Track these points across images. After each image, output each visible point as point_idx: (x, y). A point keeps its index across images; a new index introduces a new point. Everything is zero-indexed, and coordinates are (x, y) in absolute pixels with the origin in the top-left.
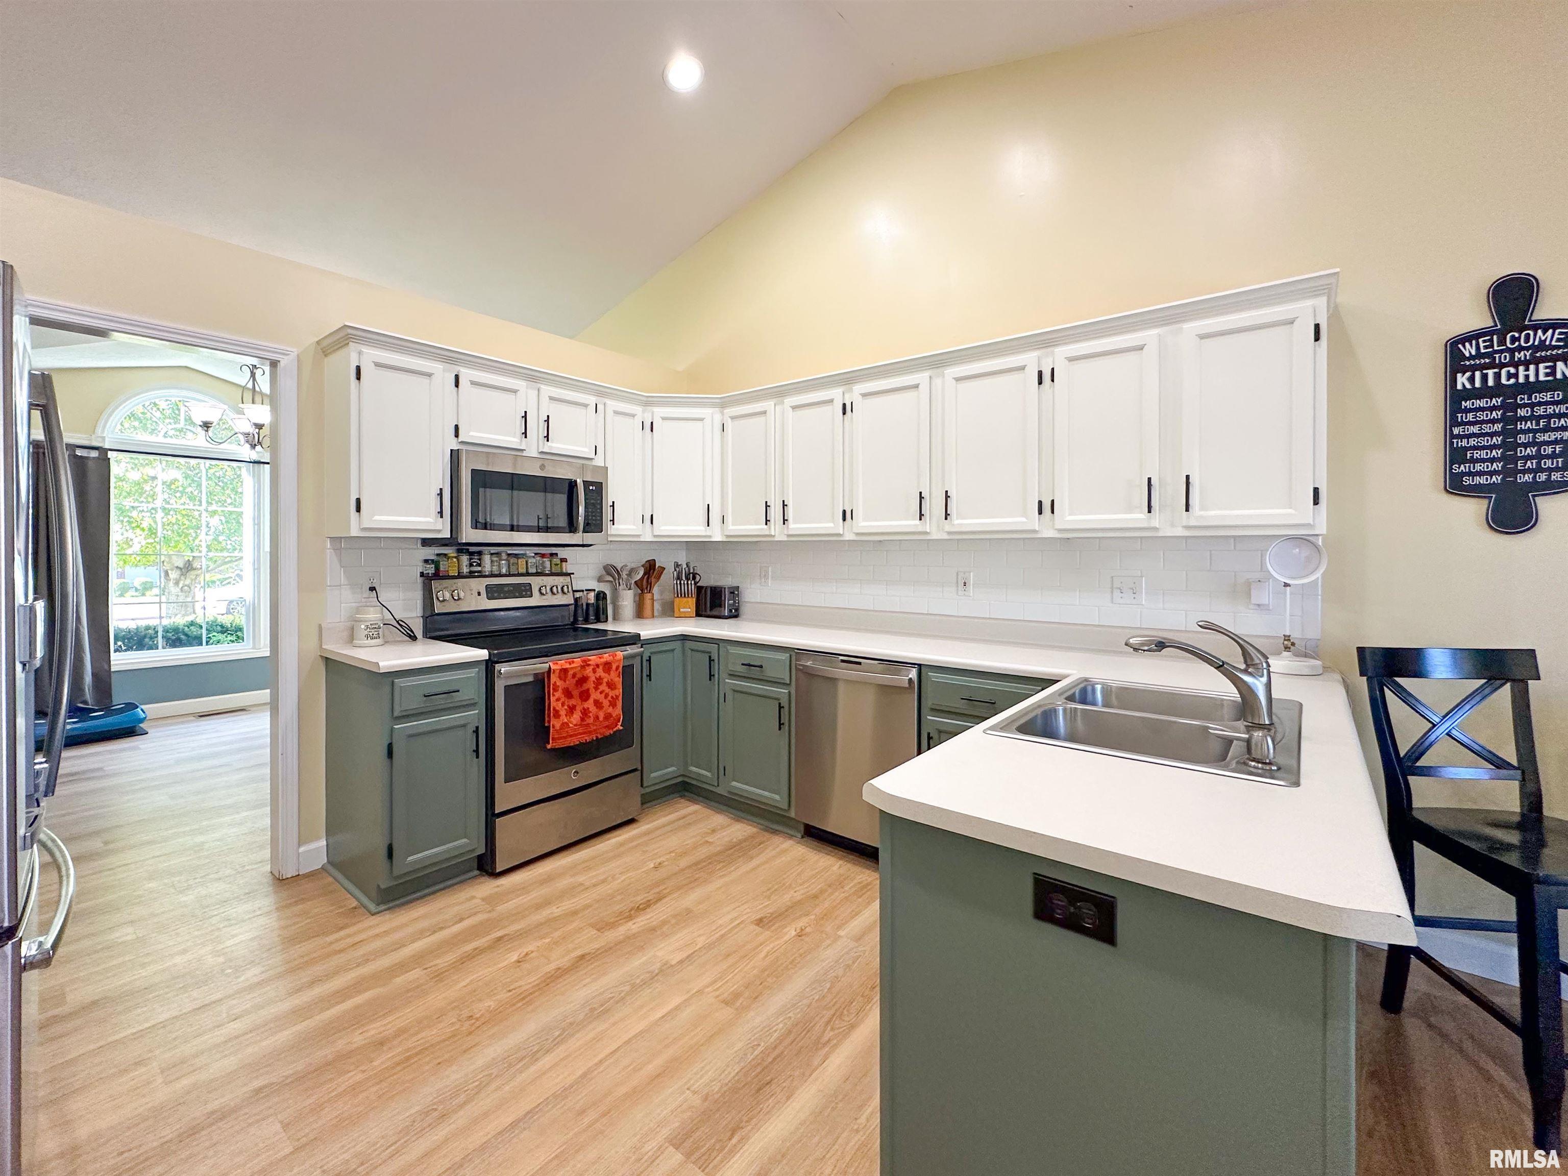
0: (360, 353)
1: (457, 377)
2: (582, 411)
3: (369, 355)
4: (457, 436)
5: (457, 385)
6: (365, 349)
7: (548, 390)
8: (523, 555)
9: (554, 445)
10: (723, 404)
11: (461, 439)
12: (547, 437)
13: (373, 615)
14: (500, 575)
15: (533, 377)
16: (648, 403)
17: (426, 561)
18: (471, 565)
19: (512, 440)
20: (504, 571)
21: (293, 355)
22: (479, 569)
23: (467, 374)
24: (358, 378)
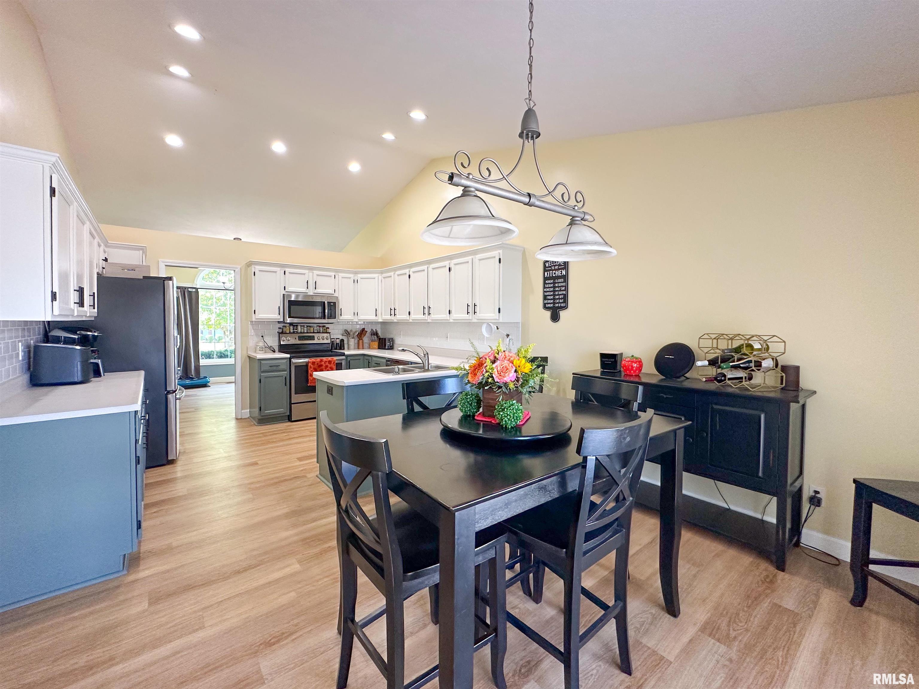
0: (255, 268)
1: (285, 271)
2: (329, 278)
3: (258, 268)
4: (285, 289)
5: (285, 274)
6: (256, 267)
7: (316, 272)
8: (312, 327)
9: (319, 290)
10: (382, 273)
11: (286, 290)
12: (316, 288)
13: (261, 344)
14: (304, 333)
15: (311, 269)
16: (356, 273)
17: (279, 328)
18: (294, 329)
19: (304, 290)
20: (306, 331)
21: (239, 269)
22: (296, 331)
23: (288, 270)
24: (254, 275)
